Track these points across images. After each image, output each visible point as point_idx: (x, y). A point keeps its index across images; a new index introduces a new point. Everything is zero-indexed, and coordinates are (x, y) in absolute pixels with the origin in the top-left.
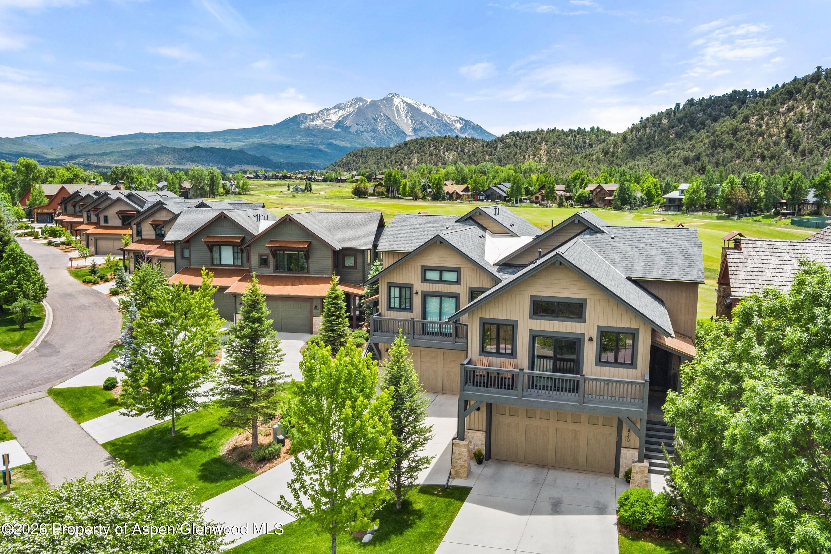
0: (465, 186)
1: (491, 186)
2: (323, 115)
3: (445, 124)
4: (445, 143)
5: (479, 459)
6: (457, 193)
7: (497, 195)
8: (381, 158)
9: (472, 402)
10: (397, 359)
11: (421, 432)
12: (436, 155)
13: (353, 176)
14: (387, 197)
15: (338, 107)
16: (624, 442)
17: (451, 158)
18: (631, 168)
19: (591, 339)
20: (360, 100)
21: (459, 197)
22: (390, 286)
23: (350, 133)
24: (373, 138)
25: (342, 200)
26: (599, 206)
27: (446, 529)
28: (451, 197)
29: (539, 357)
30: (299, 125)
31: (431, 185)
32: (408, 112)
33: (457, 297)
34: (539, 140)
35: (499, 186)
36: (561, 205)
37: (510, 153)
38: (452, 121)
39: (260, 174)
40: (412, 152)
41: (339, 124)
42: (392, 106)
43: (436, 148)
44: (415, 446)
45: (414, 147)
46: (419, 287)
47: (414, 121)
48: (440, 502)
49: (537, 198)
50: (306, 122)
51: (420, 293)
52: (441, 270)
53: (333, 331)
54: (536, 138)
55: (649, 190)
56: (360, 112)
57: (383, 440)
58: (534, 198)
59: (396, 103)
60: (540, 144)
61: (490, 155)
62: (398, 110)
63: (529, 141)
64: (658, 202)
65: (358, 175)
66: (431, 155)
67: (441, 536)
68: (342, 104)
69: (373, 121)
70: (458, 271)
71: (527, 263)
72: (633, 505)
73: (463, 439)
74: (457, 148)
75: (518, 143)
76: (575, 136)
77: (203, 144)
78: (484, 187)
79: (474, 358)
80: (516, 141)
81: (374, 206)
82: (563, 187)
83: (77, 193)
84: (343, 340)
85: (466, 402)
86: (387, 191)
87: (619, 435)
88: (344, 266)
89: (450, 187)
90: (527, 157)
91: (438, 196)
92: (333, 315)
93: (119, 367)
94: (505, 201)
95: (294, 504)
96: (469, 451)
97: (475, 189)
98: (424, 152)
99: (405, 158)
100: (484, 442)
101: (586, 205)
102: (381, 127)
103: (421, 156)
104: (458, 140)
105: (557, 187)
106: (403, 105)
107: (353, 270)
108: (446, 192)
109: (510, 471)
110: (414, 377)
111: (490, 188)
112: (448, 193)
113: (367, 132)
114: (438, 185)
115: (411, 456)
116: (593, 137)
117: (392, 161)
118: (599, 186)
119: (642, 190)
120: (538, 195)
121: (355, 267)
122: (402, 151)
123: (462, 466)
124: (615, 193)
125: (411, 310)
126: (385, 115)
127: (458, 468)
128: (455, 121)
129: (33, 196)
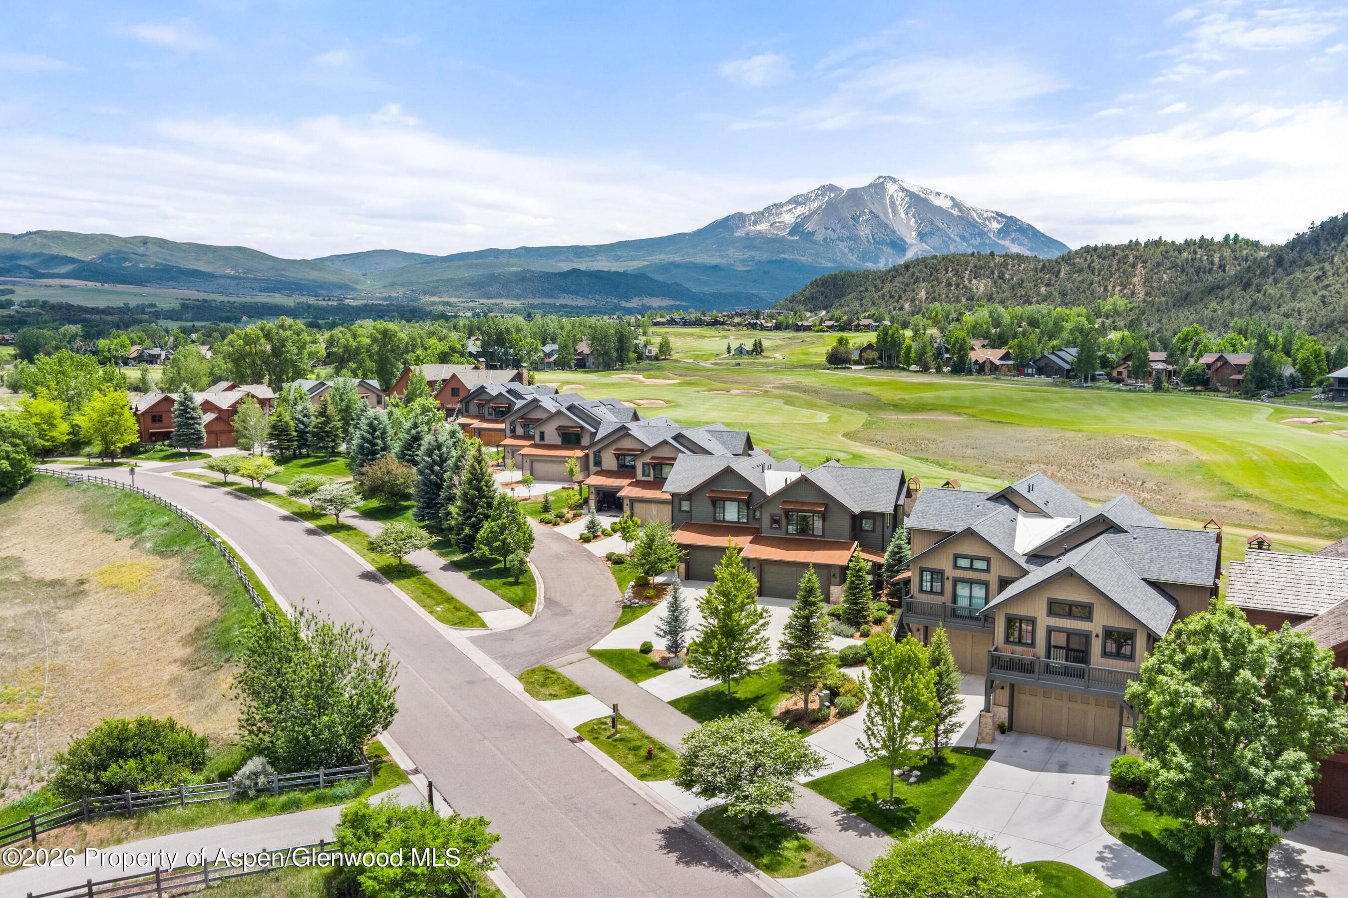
0: (1002, 352)
1: (1046, 353)
2: (770, 214)
3: (973, 224)
4: (971, 265)
5: (1002, 729)
6: (991, 362)
7: (1056, 367)
8: (867, 290)
9: (998, 682)
10: (938, 647)
11: (955, 702)
12: (958, 285)
13: (822, 321)
14: (881, 367)
15: (796, 201)
16: (1125, 722)
17: (982, 288)
18: (1286, 315)
19: (1097, 636)
20: (831, 188)
21: (995, 369)
22: (922, 570)
23: (814, 242)
24: (851, 250)
25: (812, 372)
26: (1221, 389)
27: (973, 777)
28: (982, 368)
29: (1055, 647)
30: (732, 231)
31: (949, 347)
32: (909, 207)
33: (986, 584)
34: (1131, 259)
35: (1059, 353)
36: (1158, 387)
37: (1082, 282)
38: (985, 219)
39: (677, 317)
40: (917, 280)
41: (796, 229)
42: (883, 197)
43: (956, 273)
44: (951, 713)
45: (921, 271)
46: (950, 572)
47: (920, 220)
48: (968, 760)
49: (1120, 373)
50: (744, 226)
51: (951, 579)
52: (972, 559)
53: (856, 604)
54: (1127, 256)
55: (1305, 364)
56: (831, 209)
57: (931, 704)
58: (1115, 374)
59: (891, 193)
60: (1133, 266)
61: (1047, 285)
62: (893, 204)
63: (1115, 262)
64: (1320, 384)
65: (830, 320)
66: (949, 284)
67: (970, 781)
68: (801, 196)
69: (851, 222)
70: (988, 560)
71: (1055, 555)
72: (1120, 766)
73: (989, 712)
74: (993, 273)
75: (1096, 265)
76: (1195, 252)
77: (584, 265)
78: (1034, 353)
79: (999, 646)
80: (1093, 262)
81: (862, 385)
82: (1162, 355)
83: (482, 390)
84: (866, 613)
85: (992, 682)
86: (880, 358)
87: (1121, 716)
88: (861, 530)
89: (980, 353)
90: (1110, 288)
91: (961, 368)
92: (857, 588)
93: (662, 633)
94: (1068, 377)
95: (867, 745)
96: (994, 722)
97: (1021, 356)
98: (937, 279)
99: (905, 291)
100: (1007, 716)
101: (1199, 388)
102: (864, 231)
103: (932, 286)
104: (994, 259)
105: (1152, 356)
106: (901, 194)
107: (872, 534)
108: (973, 360)
109: (1028, 740)
110: (951, 658)
111: (1044, 356)
112: (976, 362)
113: (842, 241)
114: (962, 349)
115: (947, 721)
116: (1227, 253)
117: (884, 295)
118: (1221, 357)
119: (1294, 364)
120: (1121, 369)
121: (874, 530)
122: (900, 279)
123: (987, 734)
124: (1247, 370)
125: (942, 593)
126: (871, 212)
127: (984, 735)
128: (988, 219)
129: (412, 384)
